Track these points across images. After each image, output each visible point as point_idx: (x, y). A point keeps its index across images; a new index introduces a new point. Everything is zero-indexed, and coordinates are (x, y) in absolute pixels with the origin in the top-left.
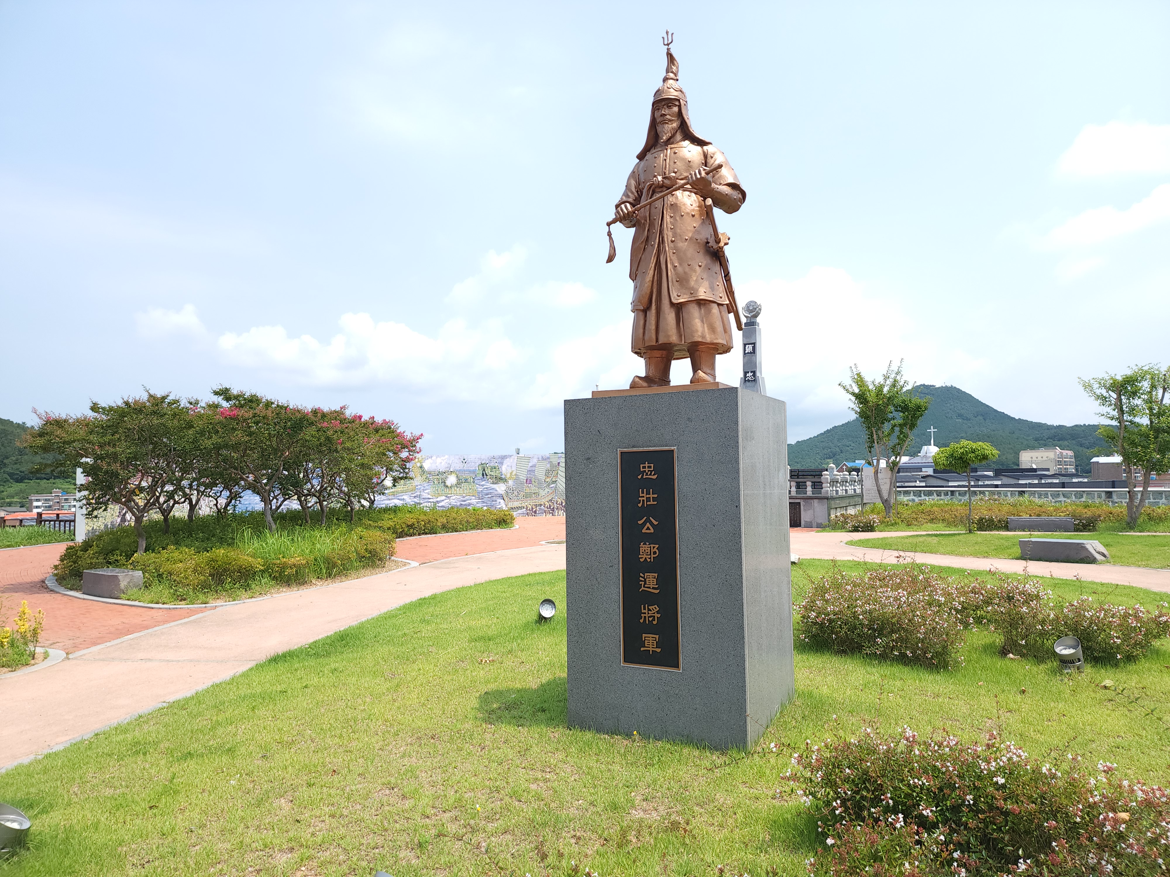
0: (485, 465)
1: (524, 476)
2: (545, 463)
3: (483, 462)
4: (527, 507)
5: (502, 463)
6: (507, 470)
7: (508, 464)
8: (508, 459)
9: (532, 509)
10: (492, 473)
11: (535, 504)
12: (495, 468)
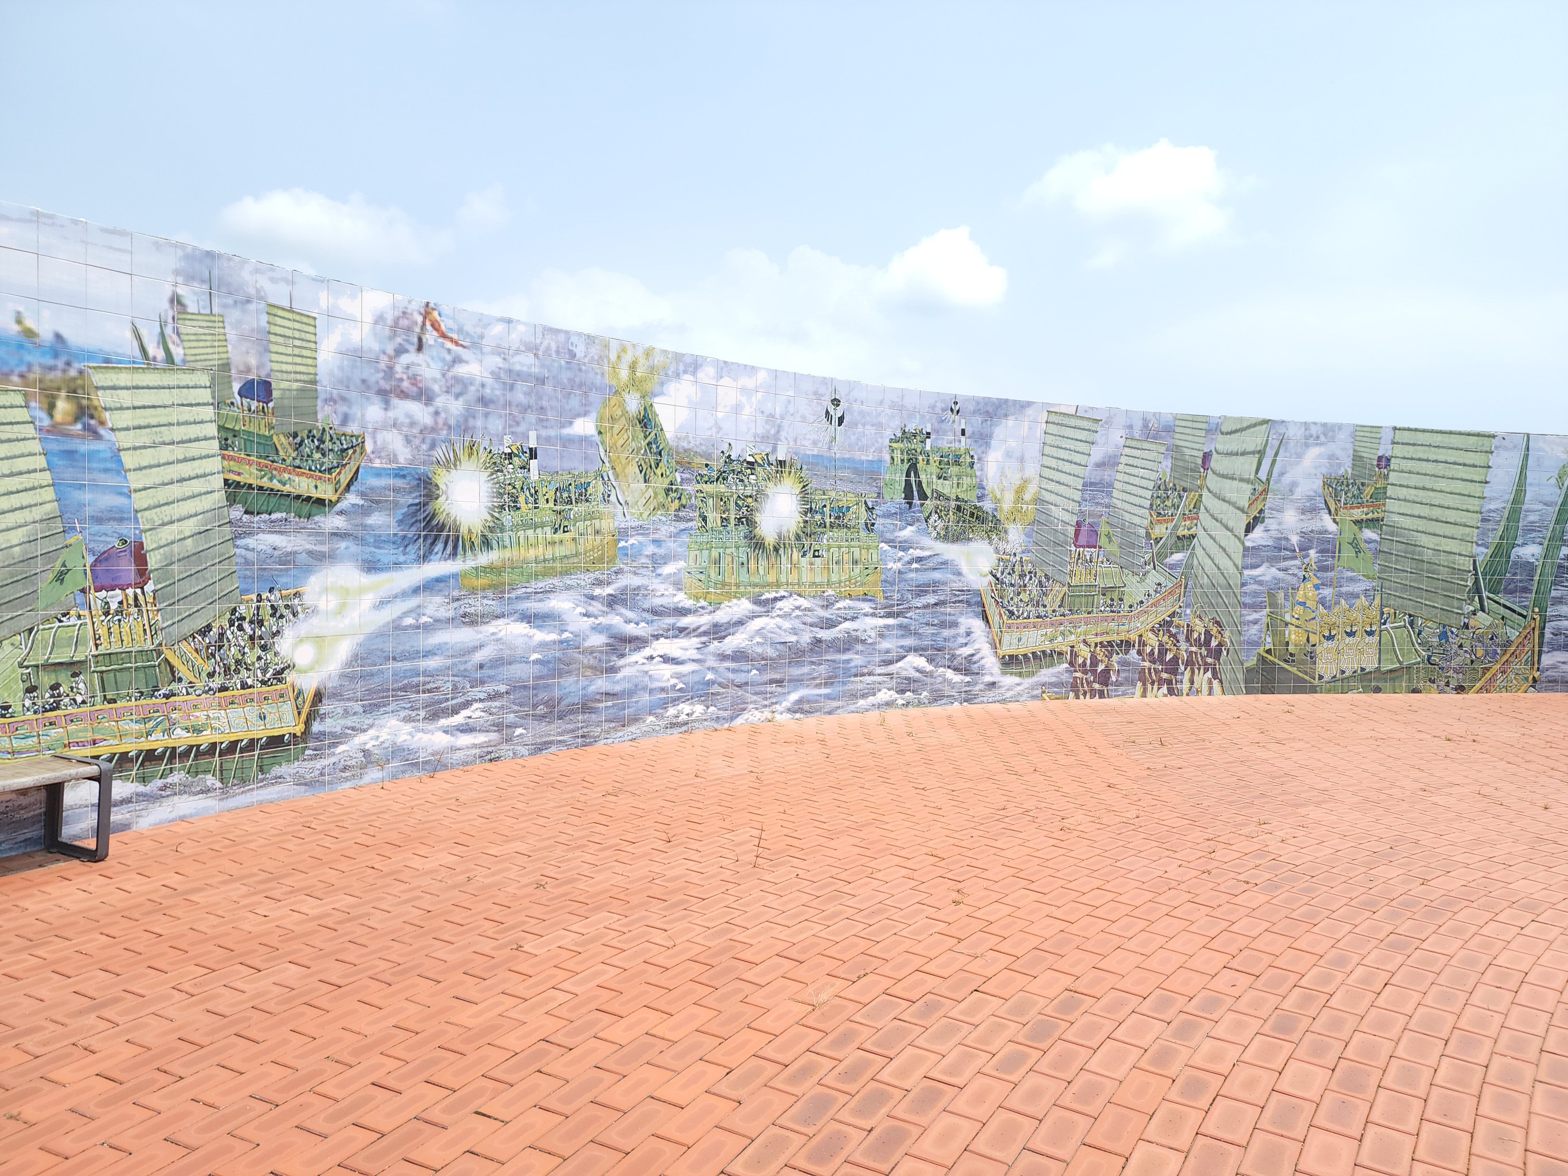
0: (915, 445)
1: (1072, 506)
2: (1154, 451)
3: (911, 427)
4: (1074, 655)
5: (984, 439)
6: (1003, 474)
7: (1012, 443)
8: (1011, 422)
9: (1095, 662)
10: (945, 487)
11: (1105, 639)
12: (957, 463)
